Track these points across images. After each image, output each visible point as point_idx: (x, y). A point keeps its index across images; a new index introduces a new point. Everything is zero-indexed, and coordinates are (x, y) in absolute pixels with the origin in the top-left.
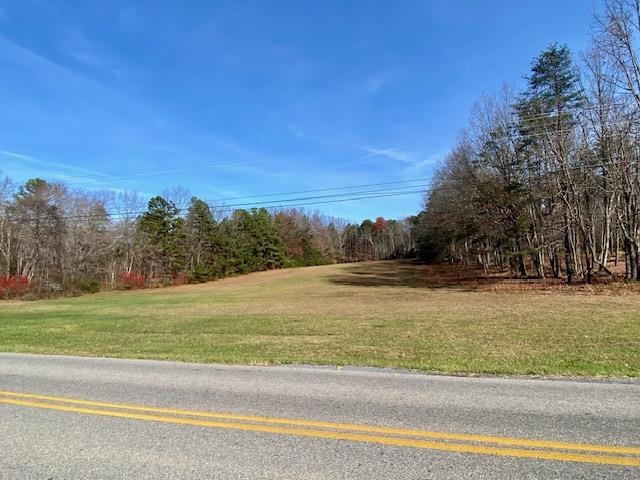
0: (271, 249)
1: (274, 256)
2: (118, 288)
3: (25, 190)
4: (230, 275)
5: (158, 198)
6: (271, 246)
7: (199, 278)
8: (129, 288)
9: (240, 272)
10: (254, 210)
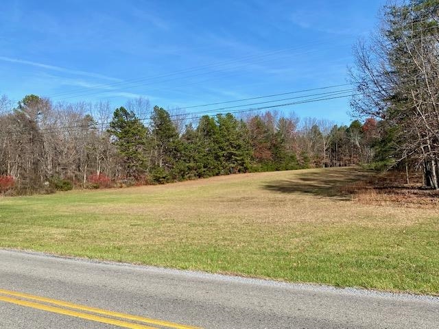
0: (232, 154)
1: (236, 160)
2: (87, 187)
3: (22, 104)
4: (190, 178)
5: (122, 109)
6: (233, 150)
7: (158, 181)
8: (96, 188)
9: (200, 176)
10: (219, 115)
